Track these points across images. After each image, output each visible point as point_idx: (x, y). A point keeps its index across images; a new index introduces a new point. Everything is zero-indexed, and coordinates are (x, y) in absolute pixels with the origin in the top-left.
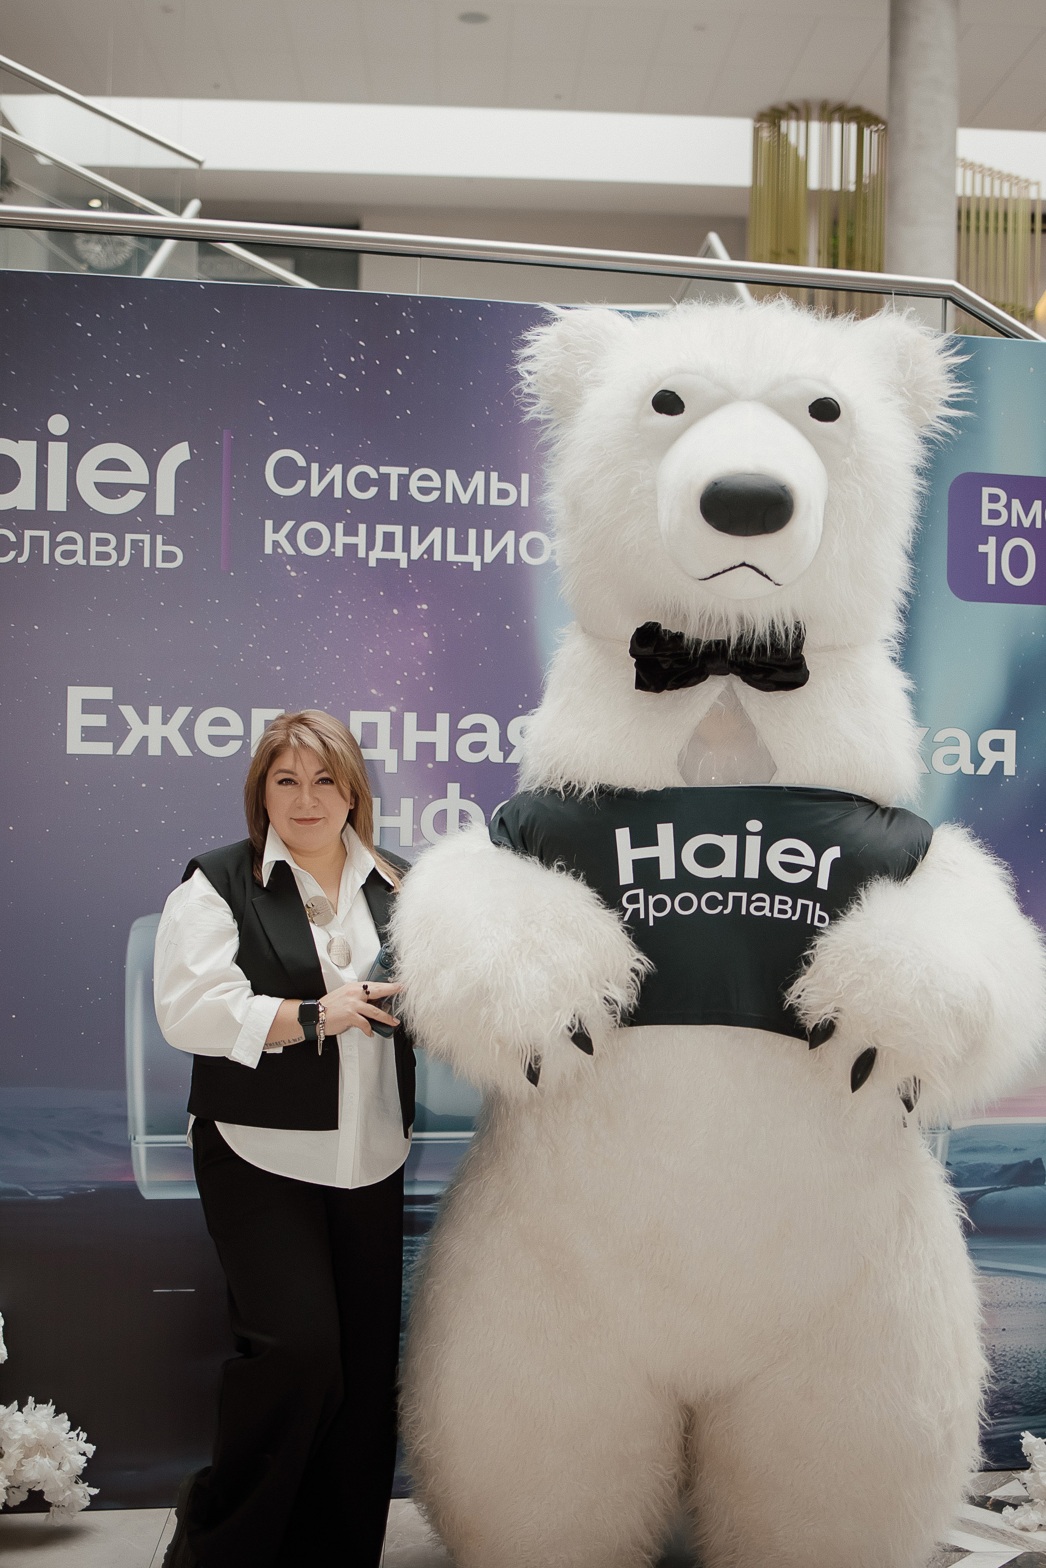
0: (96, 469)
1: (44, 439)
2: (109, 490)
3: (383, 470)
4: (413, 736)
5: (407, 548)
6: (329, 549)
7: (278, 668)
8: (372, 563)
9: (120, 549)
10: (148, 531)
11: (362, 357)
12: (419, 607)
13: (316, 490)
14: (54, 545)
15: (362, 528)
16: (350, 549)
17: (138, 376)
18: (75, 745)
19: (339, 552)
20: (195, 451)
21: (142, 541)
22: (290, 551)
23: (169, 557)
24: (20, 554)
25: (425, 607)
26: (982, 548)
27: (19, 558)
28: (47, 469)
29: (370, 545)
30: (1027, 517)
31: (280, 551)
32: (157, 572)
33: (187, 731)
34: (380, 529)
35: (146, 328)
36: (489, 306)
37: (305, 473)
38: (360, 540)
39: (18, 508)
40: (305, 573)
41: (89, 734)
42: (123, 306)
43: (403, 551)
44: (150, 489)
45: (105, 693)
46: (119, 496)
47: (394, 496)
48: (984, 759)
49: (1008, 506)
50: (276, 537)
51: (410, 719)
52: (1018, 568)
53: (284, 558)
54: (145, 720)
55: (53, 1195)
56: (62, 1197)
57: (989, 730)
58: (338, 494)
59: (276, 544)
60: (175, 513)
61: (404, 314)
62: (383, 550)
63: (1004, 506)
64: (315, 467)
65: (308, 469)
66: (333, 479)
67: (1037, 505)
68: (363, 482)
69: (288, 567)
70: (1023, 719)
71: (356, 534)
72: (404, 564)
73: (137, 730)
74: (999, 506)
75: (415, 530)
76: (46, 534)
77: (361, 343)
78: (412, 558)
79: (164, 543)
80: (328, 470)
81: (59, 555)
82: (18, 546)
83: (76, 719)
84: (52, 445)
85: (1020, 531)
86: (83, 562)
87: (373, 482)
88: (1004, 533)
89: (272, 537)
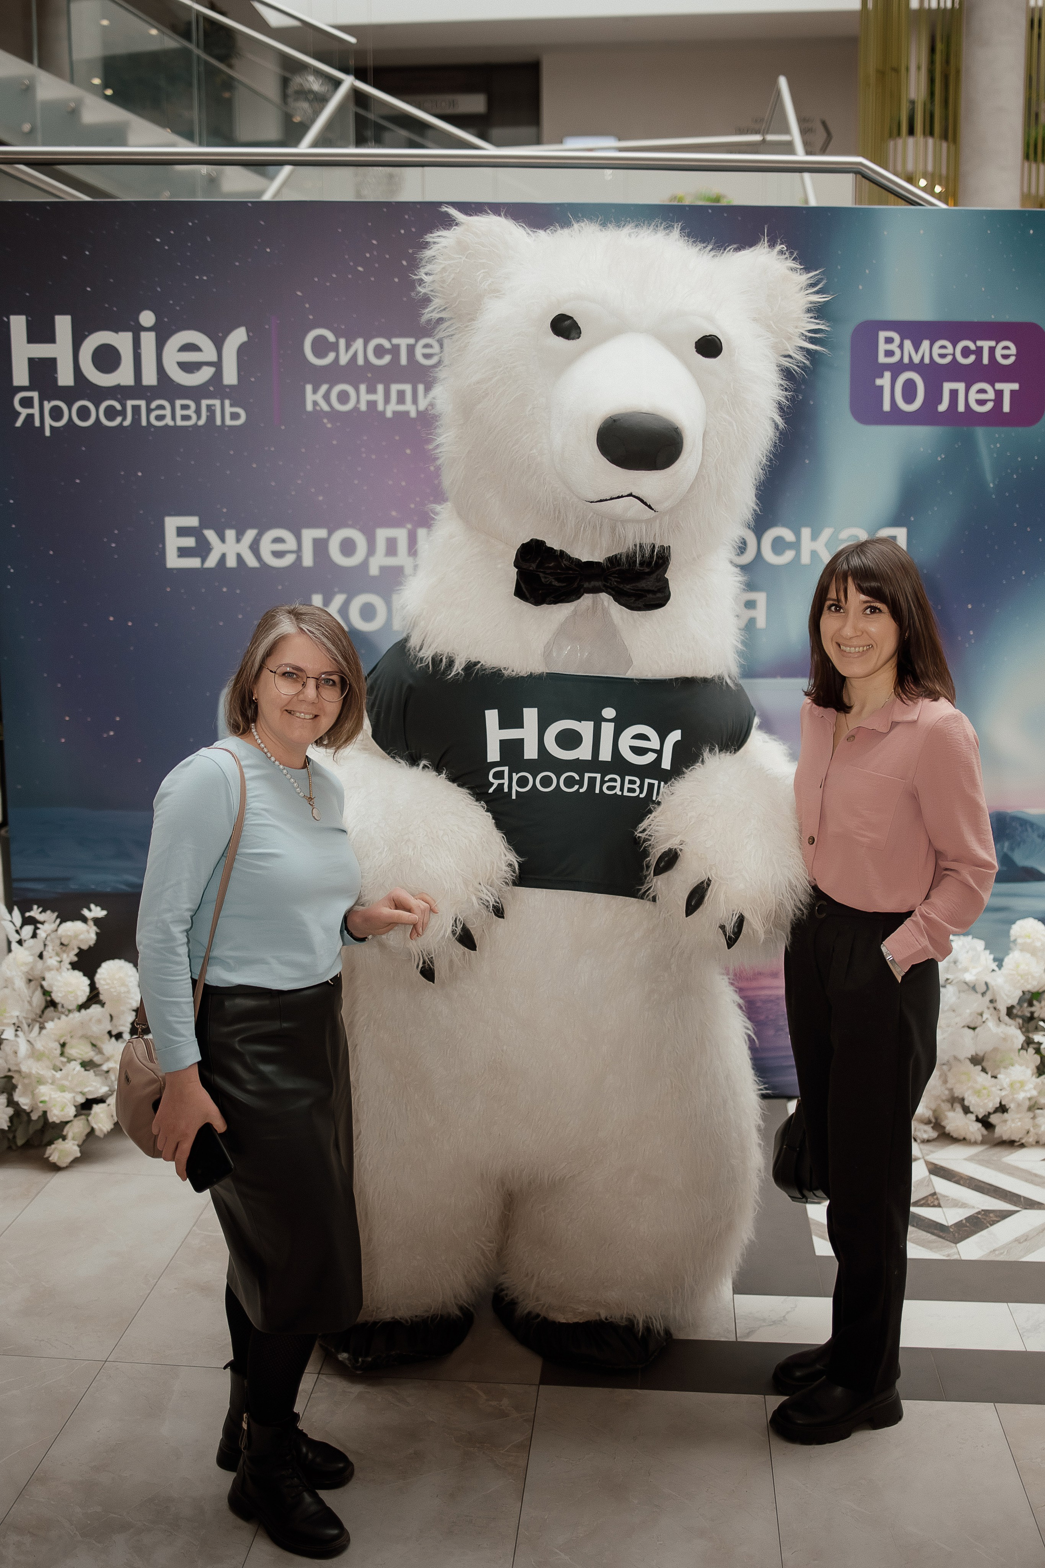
0: (177, 352)
1: (137, 330)
2: (188, 367)
3: (395, 341)
5: (415, 401)
6: (356, 405)
7: (321, 498)
8: (389, 414)
9: (198, 412)
10: (218, 397)
11: (375, 253)
12: (426, 447)
13: (344, 359)
14: (149, 411)
15: (380, 388)
16: (372, 404)
17: (205, 278)
18: (173, 561)
19: (363, 407)
20: (251, 334)
21: (214, 405)
22: (326, 408)
23: (235, 416)
24: (124, 419)
26: (879, 382)
27: (124, 422)
28: (141, 353)
29: (387, 400)
30: (917, 354)
31: (318, 408)
32: (226, 429)
33: (255, 548)
34: (394, 388)
35: (209, 240)
37: (335, 347)
38: (379, 397)
39: (121, 384)
40: (338, 424)
41: (183, 552)
42: (190, 224)
43: (413, 404)
44: (218, 365)
45: (192, 521)
46: (196, 371)
47: (404, 361)
49: (901, 346)
50: (315, 397)
51: (422, 534)
52: (909, 397)
53: (322, 414)
54: (223, 539)
57: (884, 528)
58: (361, 362)
59: (315, 403)
60: (238, 383)
61: (406, 216)
62: (397, 404)
63: (897, 347)
64: (342, 342)
65: (337, 342)
66: (357, 351)
67: (926, 344)
68: (379, 351)
69: (325, 421)
70: (912, 519)
71: (375, 393)
72: (413, 414)
73: (218, 548)
74: (893, 347)
75: (421, 388)
76: (143, 403)
77: (374, 241)
78: (420, 409)
79: (231, 405)
80: (352, 343)
81: (154, 418)
82: (123, 413)
83: (173, 542)
84: (144, 335)
85: (911, 366)
86: (171, 423)
87: (387, 351)
88: (897, 369)
89: (313, 398)
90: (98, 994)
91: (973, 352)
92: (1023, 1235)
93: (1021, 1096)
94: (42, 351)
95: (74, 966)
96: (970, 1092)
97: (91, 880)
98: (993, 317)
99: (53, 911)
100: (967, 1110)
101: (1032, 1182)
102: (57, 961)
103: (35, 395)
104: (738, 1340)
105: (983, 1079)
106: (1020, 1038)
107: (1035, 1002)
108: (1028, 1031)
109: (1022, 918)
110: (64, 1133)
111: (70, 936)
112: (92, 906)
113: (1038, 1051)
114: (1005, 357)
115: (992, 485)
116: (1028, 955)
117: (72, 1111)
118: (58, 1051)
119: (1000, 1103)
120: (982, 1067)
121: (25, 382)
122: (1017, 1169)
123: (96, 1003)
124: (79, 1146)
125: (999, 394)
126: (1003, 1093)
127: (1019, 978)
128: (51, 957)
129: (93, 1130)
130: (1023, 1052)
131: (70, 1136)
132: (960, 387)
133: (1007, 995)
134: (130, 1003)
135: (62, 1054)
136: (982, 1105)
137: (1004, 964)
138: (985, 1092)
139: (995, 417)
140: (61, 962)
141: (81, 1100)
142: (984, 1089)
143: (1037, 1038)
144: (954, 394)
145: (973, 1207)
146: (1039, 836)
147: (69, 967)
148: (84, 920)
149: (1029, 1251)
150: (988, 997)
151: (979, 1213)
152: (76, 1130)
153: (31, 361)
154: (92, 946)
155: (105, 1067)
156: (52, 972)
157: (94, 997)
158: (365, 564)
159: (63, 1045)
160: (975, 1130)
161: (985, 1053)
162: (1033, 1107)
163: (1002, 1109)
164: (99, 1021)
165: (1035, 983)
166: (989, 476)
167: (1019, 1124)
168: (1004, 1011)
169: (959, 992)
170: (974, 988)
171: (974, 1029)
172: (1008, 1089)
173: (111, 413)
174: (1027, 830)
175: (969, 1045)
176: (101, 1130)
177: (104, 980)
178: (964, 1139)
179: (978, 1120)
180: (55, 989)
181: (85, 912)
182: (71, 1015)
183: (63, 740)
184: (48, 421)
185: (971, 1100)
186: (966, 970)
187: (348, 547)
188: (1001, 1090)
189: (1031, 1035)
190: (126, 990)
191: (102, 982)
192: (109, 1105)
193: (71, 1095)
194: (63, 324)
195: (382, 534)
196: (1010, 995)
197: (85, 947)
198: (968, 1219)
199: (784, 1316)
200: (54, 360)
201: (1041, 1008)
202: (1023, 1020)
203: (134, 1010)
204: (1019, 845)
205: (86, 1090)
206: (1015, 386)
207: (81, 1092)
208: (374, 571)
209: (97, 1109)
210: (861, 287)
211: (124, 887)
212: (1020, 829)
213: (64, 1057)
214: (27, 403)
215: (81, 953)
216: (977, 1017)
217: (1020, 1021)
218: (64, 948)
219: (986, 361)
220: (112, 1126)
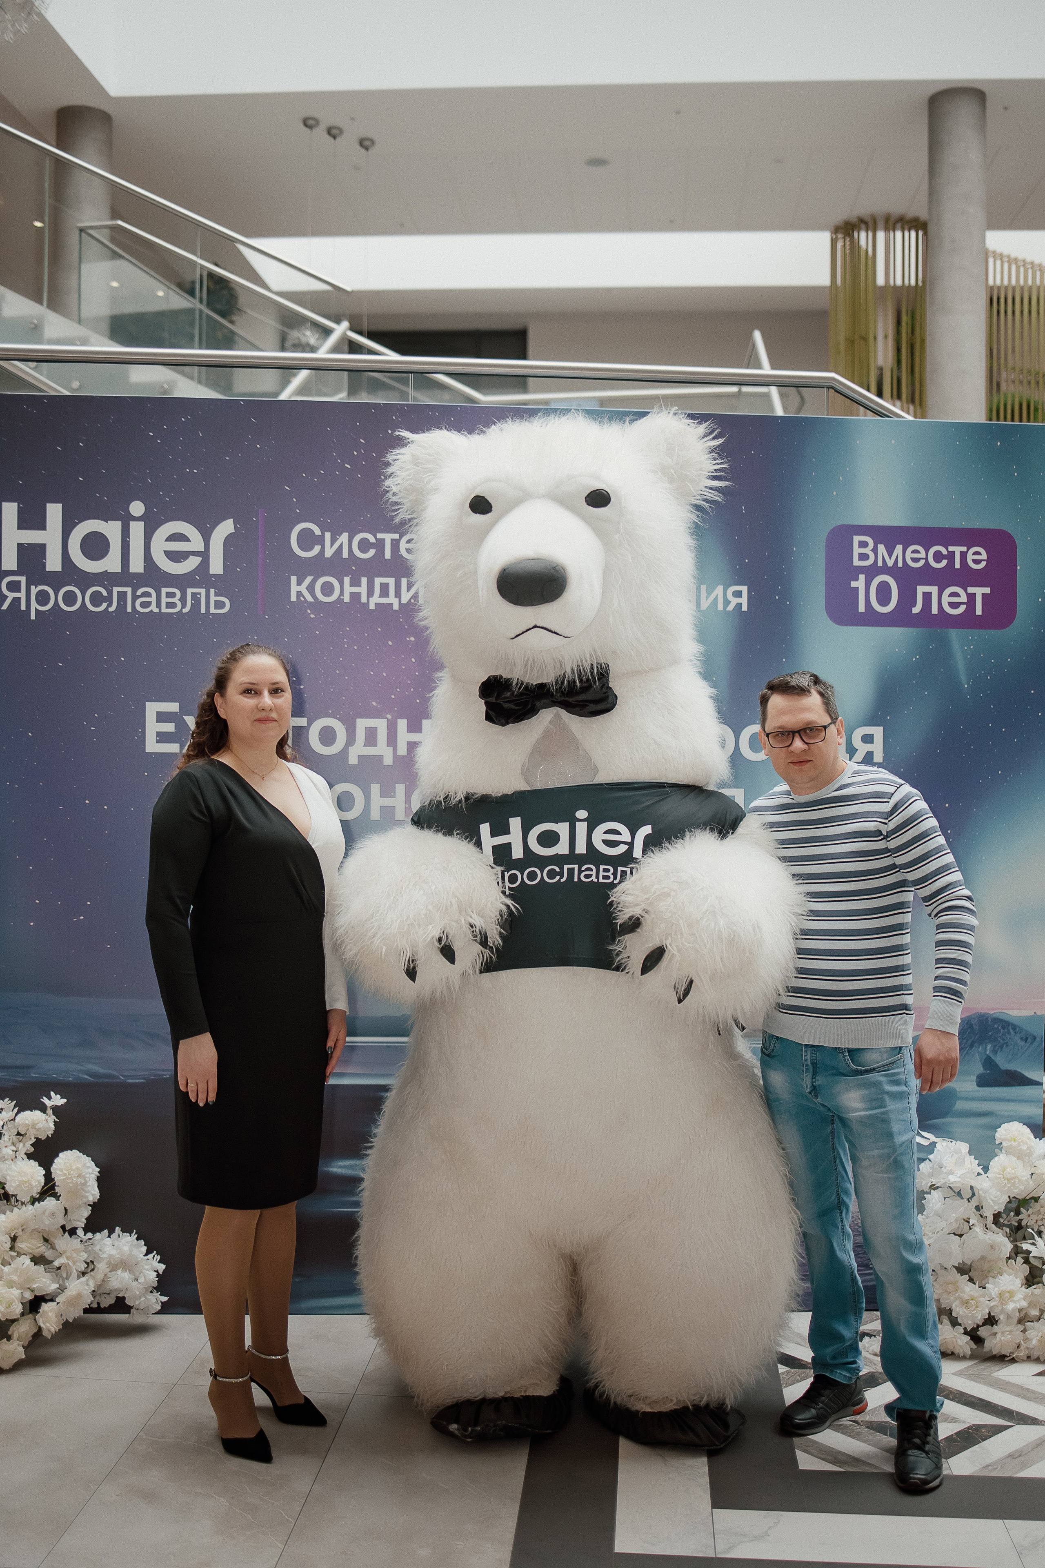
0: (165, 541)
1: (126, 520)
2: (175, 557)
3: (379, 536)
4: (404, 736)
5: (398, 594)
6: (339, 597)
8: (372, 606)
9: (183, 600)
10: (204, 586)
11: (363, 452)
12: (408, 639)
13: (329, 552)
14: (135, 598)
15: (364, 580)
16: (355, 596)
17: (195, 471)
18: (152, 746)
19: (347, 599)
20: (238, 525)
21: (200, 594)
22: (310, 599)
23: (219, 605)
24: (110, 605)
25: (412, 639)
26: (854, 584)
27: (109, 608)
28: (129, 541)
29: (370, 593)
30: (890, 558)
31: (302, 599)
32: (210, 617)
34: (378, 581)
35: (201, 435)
36: (459, 409)
37: (321, 541)
38: (363, 589)
39: (108, 571)
40: (322, 615)
41: (162, 737)
42: (183, 419)
43: (396, 597)
44: (205, 555)
45: (173, 707)
46: (182, 560)
47: (388, 555)
48: (857, 750)
49: (875, 550)
50: (299, 588)
51: (402, 724)
52: (884, 599)
53: (306, 605)
55: (139, 1079)
56: (145, 1081)
57: (859, 727)
58: (345, 555)
59: (299, 594)
60: (224, 572)
61: (394, 418)
62: (380, 596)
63: (871, 550)
64: (328, 535)
65: (323, 535)
66: (342, 544)
67: (899, 548)
68: (364, 545)
69: (309, 611)
70: (889, 718)
71: (359, 585)
72: (396, 607)
74: (867, 551)
75: (404, 582)
76: (129, 590)
77: (362, 440)
78: (402, 602)
79: (216, 595)
80: (338, 537)
81: (139, 605)
82: (109, 599)
83: (152, 727)
84: (133, 524)
85: (885, 570)
86: (157, 610)
87: (372, 546)
88: (871, 572)
89: (296, 588)
90: (53, 1187)
91: (944, 557)
92: (1017, 1451)
93: (1011, 1306)
94: (32, 537)
95: (30, 1156)
96: (957, 1303)
97: (53, 1069)
98: (963, 523)
99: (12, 1100)
100: (954, 1323)
101: (1024, 1397)
102: (13, 1151)
103: (23, 579)
104: (717, 1556)
105: (969, 1289)
106: (1007, 1247)
107: (1022, 1209)
108: (1014, 1241)
109: (1008, 1122)
110: (10, 1333)
111: (29, 1125)
112: (52, 1094)
113: (1027, 1261)
114: (977, 562)
115: (966, 686)
116: (1016, 1159)
117: (18, 1309)
118: (9, 1245)
119: (989, 1314)
120: (969, 1276)
121: (14, 567)
122: (1009, 1384)
123: (51, 1196)
124: (23, 1347)
125: (972, 597)
126: (992, 1304)
127: (1006, 1181)
128: (6, 1147)
129: (40, 1328)
130: (1011, 1261)
131: (16, 1335)
132: (934, 590)
133: (992, 1201)
134: (87, 1197)
135: (12, 1248)
136: (971, 1316)
137: (989, 1168)
138: (973, 1302)
139: (968, 620)
140: (16, 1152)
141: (29, 1296)
142: (972, 1300)
143: (1025, 1246)
144: (927, 596)
145: (964, 1422)
146: (1021, 1039)
147: (25, 1157)
148: (43, 1109)
149: (1024, 1466)
150: (974, 1202)
151: (968, 1428)
152: (23, 1330)
153: (20, 545)
154: (50, 1136)
155: (56, 1263)
156: (6, 1162)
157: (49, 1189)
158: (344, 752)
159: (14, 1239)
160: (963, 1343)
161: (973, 1261)
162: (1023, 1319)
163: (991, 1321)
164: (53, 1214)
165: (1022, 1187)
166: (963, 678)
167: (1010, 1336)
168: (991, 1218)
169: (945, 1198)
170: (959, 1194)
171: (961, 1236)
172: (997, 1299)
173: (97, 599)
174: (1009, 1032)
175: (957, 1252)
176: (49, 1331)
177: (61, 1170)
178: (953, 1353)
179: (966, 1333)
180: (8, 1178)
181: (45, 1100)
182: (24, 1208)
183: (32, 924)
184: (34, 604)
185: (959, 1311)
186: (951, 1173)
187: (327, 737)
188: (989, 1301)
189: (1019, 1245)
190: (83, 1182)
191: (59, 1172)
192: (58, 1303)
193: (20, 1291)
194: (54, 512)
195: (362, 724)
196: (996, 1201)
197: (43, 1137)
198: (958, 1433)
199: (766, 1532)
200: (43, 546)
201: (1029, 1216)
202: (1011, 1230)
203: (89, 1205)
204: (1002, 1047)
205: (35, 1286)
206: (987, 590)
207: (29, 1288)
208: (353, 760)
209: (45, 1307)
210: (835, 493)
211: (86, 1077)
212: (1002, 1031)
213: (15, 1252)
214: (14, 587)
215: (38, 1143)
216: (963, 1225)
217: (1008, 1230)
218: (22, 1137)
219: (957, 565)
220: (61, 1327)
